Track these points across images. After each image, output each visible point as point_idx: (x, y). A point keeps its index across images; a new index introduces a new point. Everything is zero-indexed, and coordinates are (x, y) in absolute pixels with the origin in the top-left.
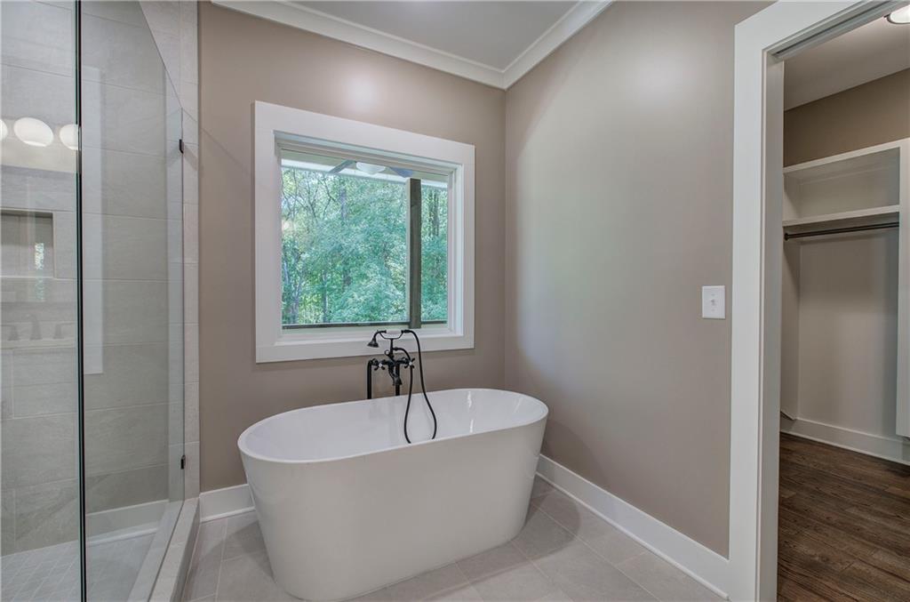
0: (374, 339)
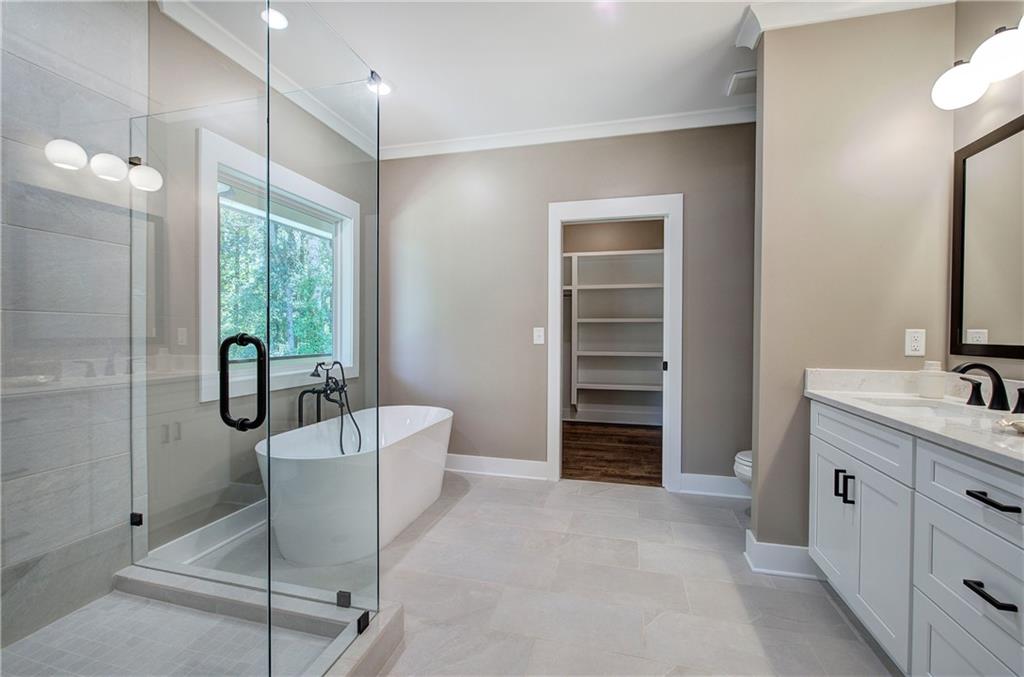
0: (316, 370)
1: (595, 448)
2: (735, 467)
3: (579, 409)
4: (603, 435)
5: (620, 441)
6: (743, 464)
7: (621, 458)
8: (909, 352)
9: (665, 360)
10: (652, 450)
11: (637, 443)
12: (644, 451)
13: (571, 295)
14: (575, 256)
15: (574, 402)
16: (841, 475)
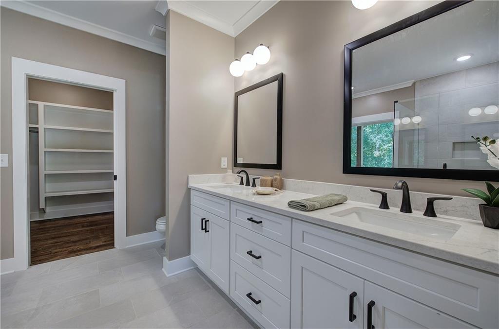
1: (63, 235)
2: (156, 227)
3: (47, 211)
4: (70, 225)
5: (83, 227)
6: (160, 225)
7: (84, 238)
8: (222, 167)
9: (115, 174)
10: (107, 227)
11: (96, 225)
12: (101, 229)
13: (38, 132)
14: (41, 105)
15: (42, 206)
16: (204, 221)
